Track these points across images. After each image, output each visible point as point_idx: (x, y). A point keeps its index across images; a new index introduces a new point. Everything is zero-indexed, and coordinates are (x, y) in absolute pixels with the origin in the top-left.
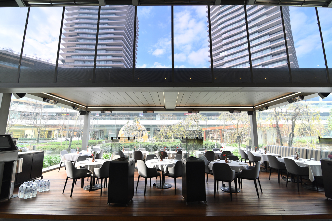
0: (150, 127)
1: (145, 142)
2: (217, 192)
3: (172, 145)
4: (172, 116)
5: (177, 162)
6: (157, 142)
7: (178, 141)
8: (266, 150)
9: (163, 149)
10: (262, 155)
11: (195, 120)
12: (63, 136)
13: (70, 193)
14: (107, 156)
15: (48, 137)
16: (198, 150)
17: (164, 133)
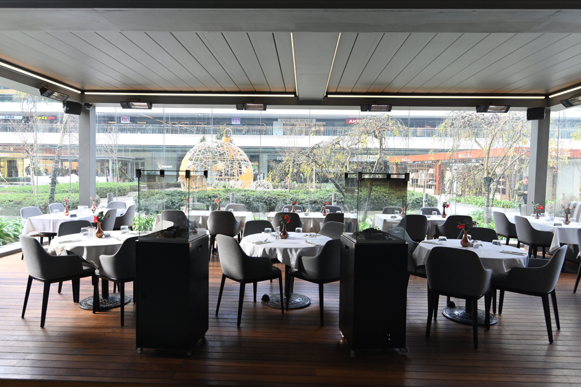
0: (259, 152)
1: (246, 189)
2: (433, 321)
3: (314, 197)
4: (315, 125)
5: (329, 243)
6: (274, 190)
7: (328, 188)
8: (569, 215)
9: (290, 208)
10: (559, 228)
11: (377, 132)
12: (46, 171)
13: (40, 316)
14: (147, 222)
15: (10, 174)
16: (382, 211)
17: (293, 167)
